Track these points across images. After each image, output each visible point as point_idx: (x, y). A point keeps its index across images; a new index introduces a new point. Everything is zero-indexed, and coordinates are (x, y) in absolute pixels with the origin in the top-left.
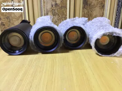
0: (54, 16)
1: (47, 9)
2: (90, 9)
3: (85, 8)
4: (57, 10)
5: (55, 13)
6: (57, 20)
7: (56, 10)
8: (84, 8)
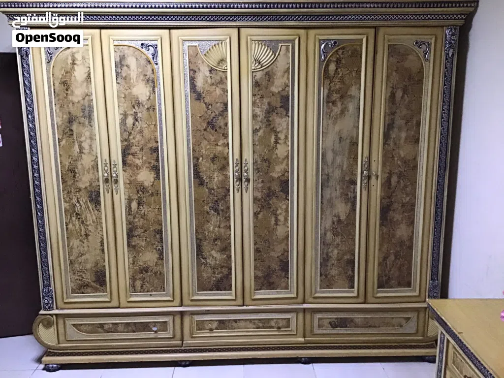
0: (336, 237)
1: (325, 228)
2: (391, 226)
3: (383, 225)
4: (341, 228)
5: (337, 233)
6: (340, 243)
7: (339, 228)
8: (381, 225)
